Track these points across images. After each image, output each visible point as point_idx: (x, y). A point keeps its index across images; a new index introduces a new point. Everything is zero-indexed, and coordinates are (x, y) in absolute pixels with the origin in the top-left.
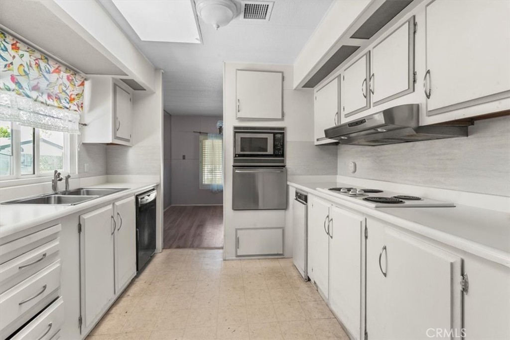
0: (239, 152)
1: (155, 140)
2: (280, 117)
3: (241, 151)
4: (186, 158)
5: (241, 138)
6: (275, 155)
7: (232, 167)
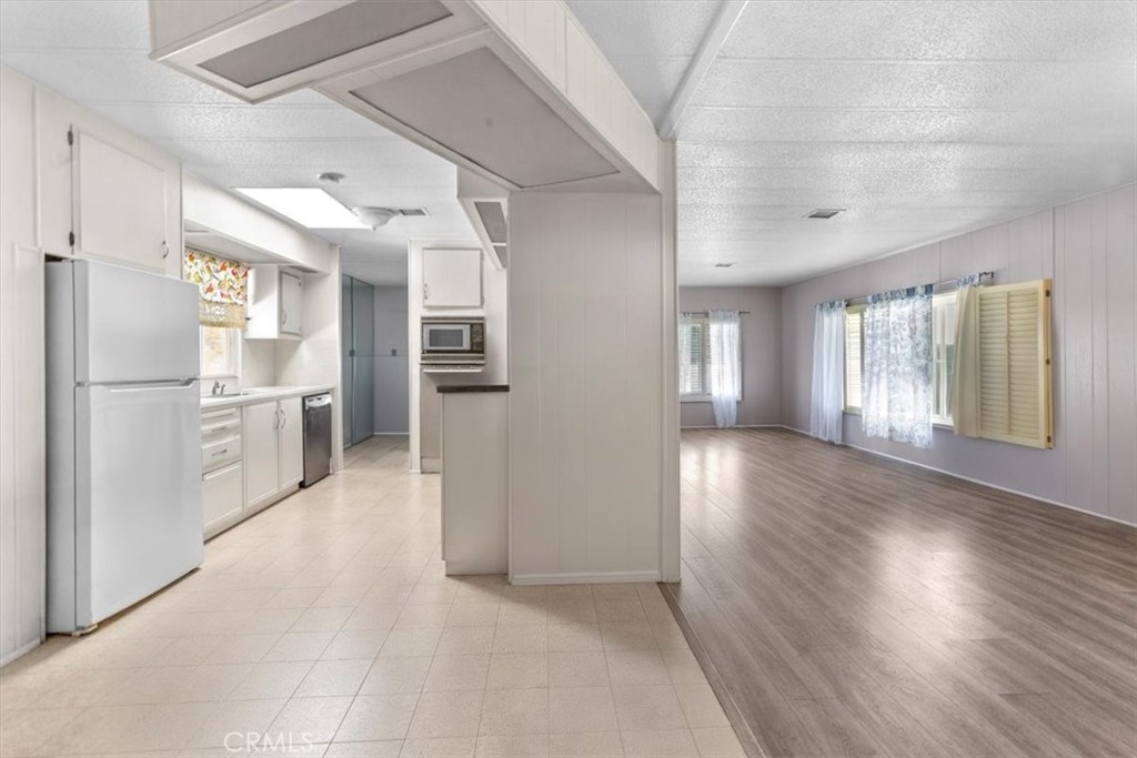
0: (428, 347)
1: (331, 330)
2: (478, 304)
3: (431, 345)
4: (398, 353)
5: (431, 331)
6: (471, 351)
7: (419, 366)
